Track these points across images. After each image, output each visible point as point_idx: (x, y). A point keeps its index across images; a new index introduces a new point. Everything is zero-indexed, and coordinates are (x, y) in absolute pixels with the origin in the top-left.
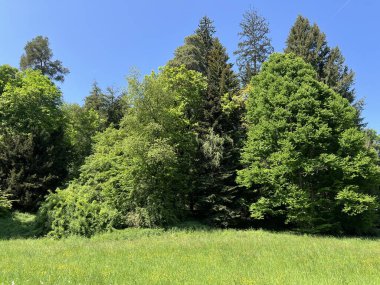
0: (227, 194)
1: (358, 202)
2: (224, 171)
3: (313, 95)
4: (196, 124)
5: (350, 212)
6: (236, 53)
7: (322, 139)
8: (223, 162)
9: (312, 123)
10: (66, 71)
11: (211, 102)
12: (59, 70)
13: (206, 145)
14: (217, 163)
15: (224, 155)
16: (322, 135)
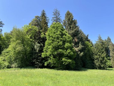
0: (39, 59)
1: (67, 61)
2: (39, 53)
3: (60, 34)
4: (34, 41)
5: (65, 64)
6: (52, 20)
7: (60, 45)
8: (39, 51)
9: (58, 42)
10: (3, 24)
11: (38, 35)
12: (1, 24)
13: (35, 46)
14: (37, 51)
15: (39, 49)
16: (60, 44)
